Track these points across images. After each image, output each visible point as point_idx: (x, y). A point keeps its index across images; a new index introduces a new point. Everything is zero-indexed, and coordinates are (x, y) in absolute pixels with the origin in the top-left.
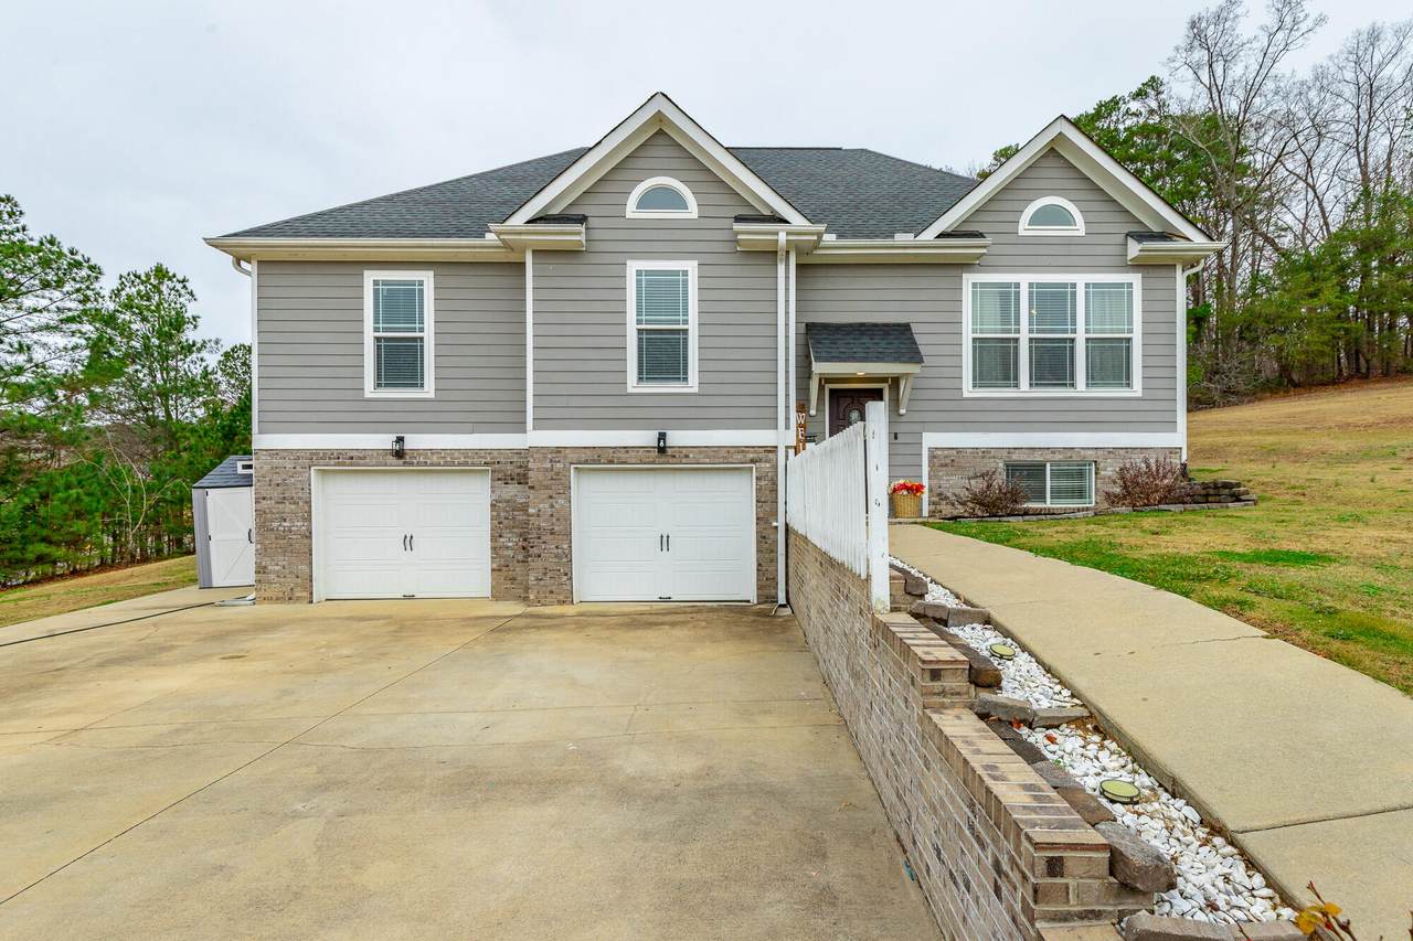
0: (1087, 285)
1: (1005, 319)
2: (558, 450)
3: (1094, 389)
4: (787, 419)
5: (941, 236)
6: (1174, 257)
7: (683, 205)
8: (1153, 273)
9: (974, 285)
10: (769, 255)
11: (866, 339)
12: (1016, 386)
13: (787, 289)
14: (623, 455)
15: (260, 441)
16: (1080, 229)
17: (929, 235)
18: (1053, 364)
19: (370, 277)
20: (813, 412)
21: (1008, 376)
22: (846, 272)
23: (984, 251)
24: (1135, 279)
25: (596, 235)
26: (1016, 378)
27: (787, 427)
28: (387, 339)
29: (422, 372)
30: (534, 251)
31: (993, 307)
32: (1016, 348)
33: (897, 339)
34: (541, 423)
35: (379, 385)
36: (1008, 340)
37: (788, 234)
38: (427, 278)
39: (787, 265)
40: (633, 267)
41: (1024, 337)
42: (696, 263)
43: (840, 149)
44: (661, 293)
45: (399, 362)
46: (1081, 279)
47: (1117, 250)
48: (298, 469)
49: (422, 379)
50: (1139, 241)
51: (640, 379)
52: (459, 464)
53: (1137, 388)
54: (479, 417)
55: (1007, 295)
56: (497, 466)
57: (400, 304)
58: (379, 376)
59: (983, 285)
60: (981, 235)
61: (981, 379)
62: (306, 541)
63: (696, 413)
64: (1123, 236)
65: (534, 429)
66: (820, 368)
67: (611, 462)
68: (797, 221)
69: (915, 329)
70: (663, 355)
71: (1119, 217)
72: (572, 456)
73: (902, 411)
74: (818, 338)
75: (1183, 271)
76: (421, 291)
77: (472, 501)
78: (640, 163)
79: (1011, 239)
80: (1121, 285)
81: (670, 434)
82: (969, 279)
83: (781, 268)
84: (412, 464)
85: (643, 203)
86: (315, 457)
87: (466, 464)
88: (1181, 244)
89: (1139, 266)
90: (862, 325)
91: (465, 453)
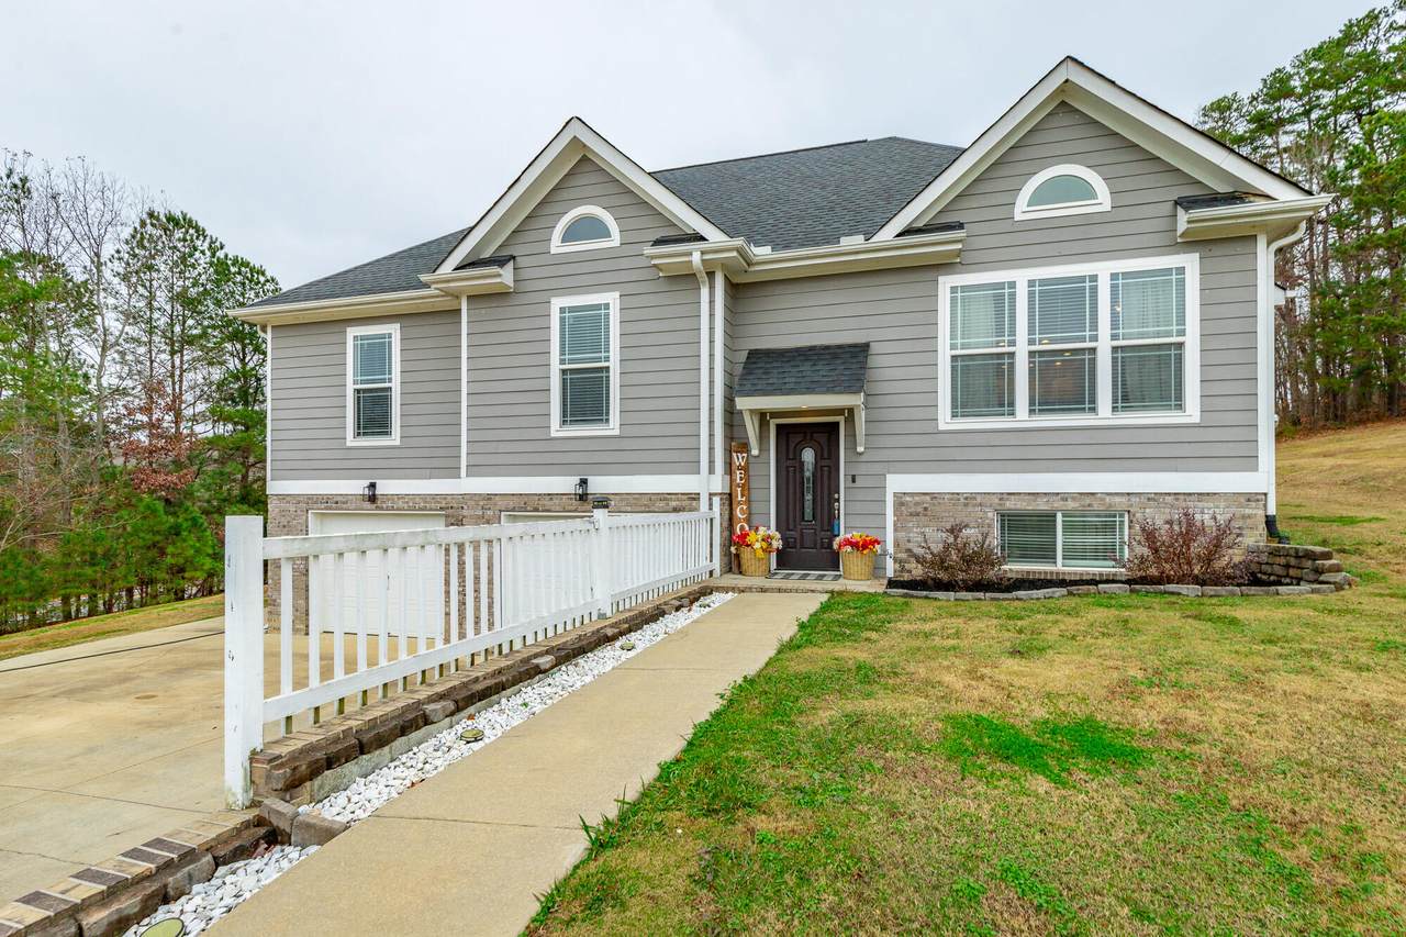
0: (1114, 276)
1: (1000, 332)
2: (489, 497)
3: (1124, 415)
4: (711, 462)
5: (907, 232)
6: (1253, 226)
7: (606, 234)
8: (1218, 250)
9: (954, 289)
10: (685, 279)
11: (806, 367)
12: (1012, 414)
13: (712, 315)
14: (547, 502)
15: (274, 487)
16: (1103, 200)
17: (887, 235)
18: (1065, 382)
19: (352, 332)
20: (755, 452)
21: (1002, 402)
22: (797, 288)
23: (960, 246)
24: (1190, 262)
25: (525, 274)
26: (1012, 404)
27: (711, 471)
28: (365, 391)
29: (390, 421)
30: (469, 297)
31: (983, 315)
32: (1011, 366)
33: (848, 364)
34: (474, 469)
35: (359, 434)
36: (1000, 356)
37: (703, 253)
38: (394, 330)
39: (712, 287)
40: (557, 303)
41: (1022, 351)
42: (617, 294)
43: (865, 141)
44: (585, 330)
45: (373, 415)
46: (1103, 269)
47: (1163, 224)
48: (299, 512)
49: (391, 427)
50: (1187, 209)
51: (564, 422)
52: (420, 509)
53: (1192, 411)
54: (436, 463)
55: (1001, 299)
56: (450, 511)
57: (374, 356)
58: (358, 426)
59: (964, 288)
60: (961, 226)
61: (961, 406)
62: (304, 578)
63: (620, 458)
64: (1167, 208)
65: (467, 475)
66: (742, 403)
67: (536, 510)
68: (715, 236)
69: (874, 348)
70: (585, 398)
71: (1166, 179)
72: (501, 504)
73: (860, 449)
75: (1269, 243)
76: (390, 343)
78: (565, 195)
79: (1004, 226)
80: (1168, 271)
81: (591, 479)
82: (946, 282)
83: (705, 292)
84: (382, 509)
85: (568, 237)
86: (311, 501)
87: (425, 509)
88: (1260, 205)
89: (1192, 243)
90: (812, 348)
91: (424, 497)
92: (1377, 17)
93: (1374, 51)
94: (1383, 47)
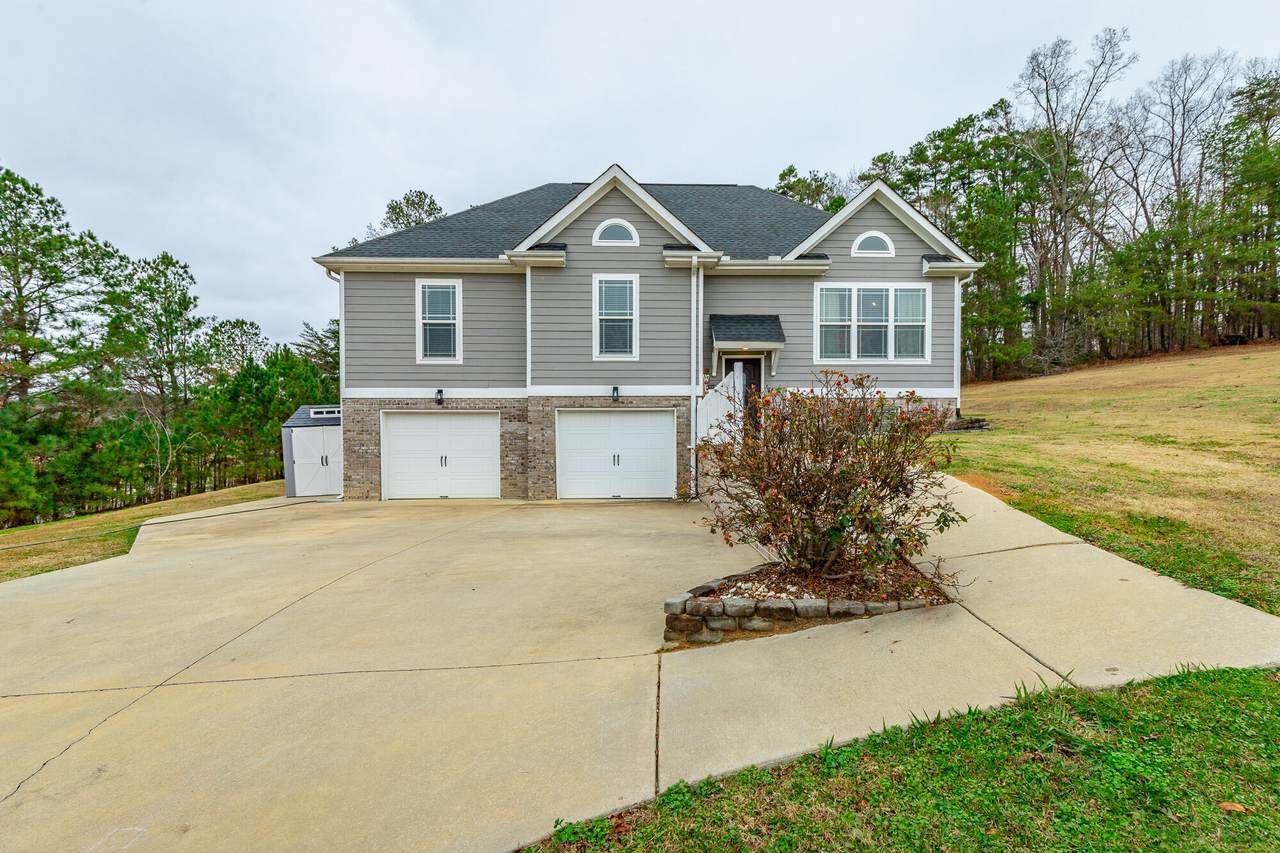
0: (896, 290)
1: (842, 313)
2: (547, 398)
3: (900, 359)
4: (697, 378)
5: (801, 257)
6: (954, 272)
7: (629, 237)
8: (942, 282)
9: (822, 290)
10: (686, 270)
11: (749, 326)
12: (849, 357)
13: (698, 293)
14: (589, 401)
15: (347, 392)
16: (892, 252)
17: (791, 257)
18: (873, 343)
19: (420, 283)
20: (714, 374)
21: (844, 351)
22: (734, 281)
23: (827, 268)
24: (928, 286)
25: (573, 257)
26: (849, 352)
27: (697, 384)
28: (431, 325)
29: (454, 346)
30: (533, 268)
31: (835, 305)
32: (849, 332)
33: (770, 326)
34: (536, 381)
35: (425, 355)
36: (844, 326)
37: (698, 257)
38: (458, 283)
39: (698, 277)
40: (597, 278)
41: (854, 324)
42: (638, 275)
43: (736, 186)
44: (616, 295)
45: (439, 340)
46: (892, 286)
47: (916, 267)
48: (372, 411)
49: (454, 351)
50: (929, 262)
51: (601, 352)
52: (479, 408)
53: (928, 359)
54: (492, 377)
55: (843, 297)
56: (504, 409)
57: (439, 301)
58: (425, 350)
59: (827, 290)
60: (825, 257)
61: (826, 352)
62: (377, 459)
63: (637, 375)
64: (918, 259)
65: (532, 384)
66: (718, 345)
67: (582, 406)
68: (705, 249)
69: (782, 319)
70: (616, 336)
71: (920, 245)
72: (556, 403)
73: (773, 374)
74: (718, 324)
75: (960, 280)
76: (454, 293)
77: (488, 434)
78: (601, 209)
79: (846, 259)
80: (919, 290)
81: (620, 387)
82: (818, 286)
83: (694, 279)
84: (447, 408)
85: (604, 236)
86: (383, 403)
87: (483, 408)
88: (956, 264)
89: (931, 277)
90: (747, 316)
91: (483, 400)
92: (973, 120)
93: (972, 143)
94: (976, 140)
